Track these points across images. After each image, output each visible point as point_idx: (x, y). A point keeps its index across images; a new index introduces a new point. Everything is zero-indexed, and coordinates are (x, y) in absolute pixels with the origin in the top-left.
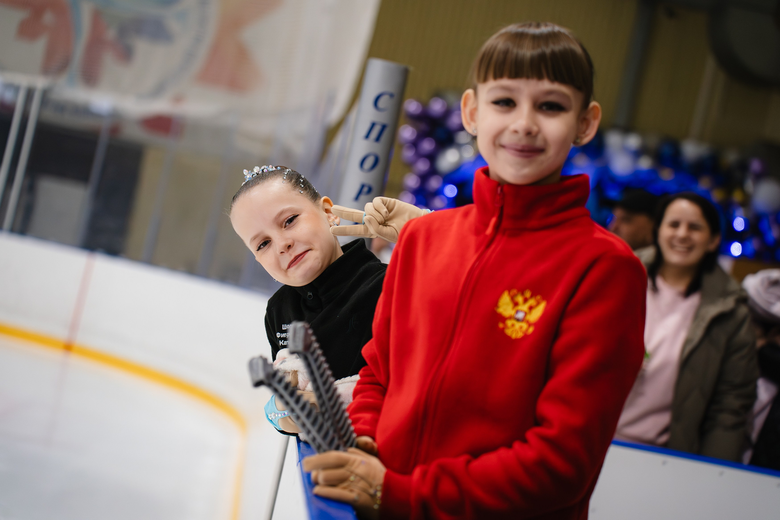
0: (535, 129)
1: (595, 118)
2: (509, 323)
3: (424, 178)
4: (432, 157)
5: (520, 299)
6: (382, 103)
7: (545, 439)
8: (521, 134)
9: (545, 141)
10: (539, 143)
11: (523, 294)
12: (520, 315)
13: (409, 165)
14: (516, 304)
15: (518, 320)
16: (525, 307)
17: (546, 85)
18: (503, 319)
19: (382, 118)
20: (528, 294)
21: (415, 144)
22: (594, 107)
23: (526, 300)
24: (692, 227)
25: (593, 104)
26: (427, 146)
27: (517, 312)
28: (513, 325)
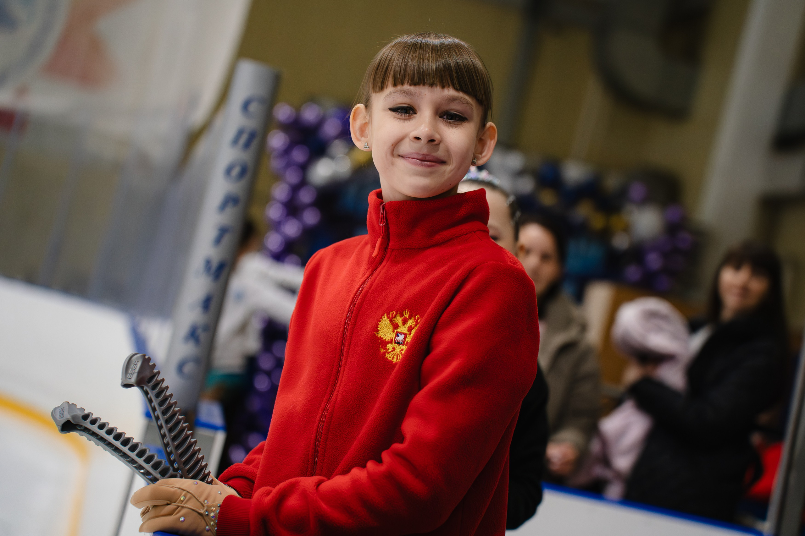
0: (437, 137)
1: (492, 138)
2: (390, 347)
3: (295, 189)
4: (304, 168)
5: (399, 320)
6: (253, 107)
7: (398, 455)
8: (424, 141)
9: (448, 151)
10: (440, 153)
11: (402, 315)
12: (401, 338)
13: (278, 177)
14: (396, 326)
15: (399, 343)
16: (404, 329)
17: (450, 92)
18: (384, 343)
19: (251, 124)
20: (406, 315)
21: (287, 152)
22: (491, 127)
23: (405, 322)
24: (544, 257)
25: (490, 124)
26: (299, 155)
27: (397, 335)
28: (394, 349)
